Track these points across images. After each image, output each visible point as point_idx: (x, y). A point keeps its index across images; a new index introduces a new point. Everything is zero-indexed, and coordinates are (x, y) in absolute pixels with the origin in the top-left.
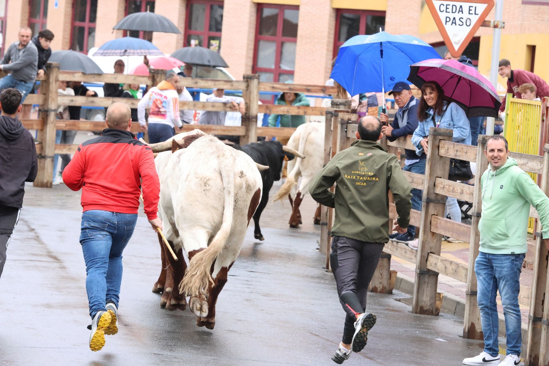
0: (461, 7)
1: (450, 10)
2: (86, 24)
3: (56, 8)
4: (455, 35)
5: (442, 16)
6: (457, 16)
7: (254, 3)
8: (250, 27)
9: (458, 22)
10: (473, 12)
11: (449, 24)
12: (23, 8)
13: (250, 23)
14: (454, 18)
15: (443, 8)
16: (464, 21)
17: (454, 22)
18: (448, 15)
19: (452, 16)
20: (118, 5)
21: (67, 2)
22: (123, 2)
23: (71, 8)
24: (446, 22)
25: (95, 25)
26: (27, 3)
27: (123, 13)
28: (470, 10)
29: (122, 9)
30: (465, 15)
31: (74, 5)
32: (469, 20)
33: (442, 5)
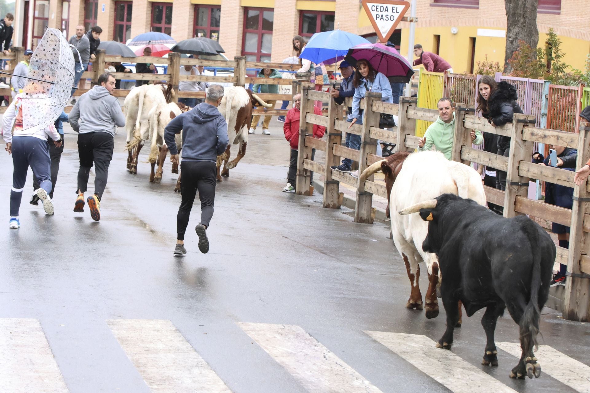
0: (387, 7)
1: (379, 10)
2: (125, 23)
3: (103, 12)
4: (383, 27)
5: (374, 14)
6: (384, 14)
7: (242, 7)
8: (239, 24)
9: (385, 18)
10: (395, 11)
11: (379, 19)
12: (80, 12)
13: (239, 21)
14: (382, 15)
15: (374, 8)
16: (389, 17)
17: (382, 18)
18: (377, 13)
19: (380, 14)
20: (147, 9)
21: (111, 8)
22: (150, 7)
23: (114, 12)
24: (377, 18)
25: (131, 23)
26: (83, 9)
27: (150, 15)
28: (393, 10)
29: (150, 12)
30: (390, 13)
31: (116, 10)
32: (392, 17)
33: (374, 6)
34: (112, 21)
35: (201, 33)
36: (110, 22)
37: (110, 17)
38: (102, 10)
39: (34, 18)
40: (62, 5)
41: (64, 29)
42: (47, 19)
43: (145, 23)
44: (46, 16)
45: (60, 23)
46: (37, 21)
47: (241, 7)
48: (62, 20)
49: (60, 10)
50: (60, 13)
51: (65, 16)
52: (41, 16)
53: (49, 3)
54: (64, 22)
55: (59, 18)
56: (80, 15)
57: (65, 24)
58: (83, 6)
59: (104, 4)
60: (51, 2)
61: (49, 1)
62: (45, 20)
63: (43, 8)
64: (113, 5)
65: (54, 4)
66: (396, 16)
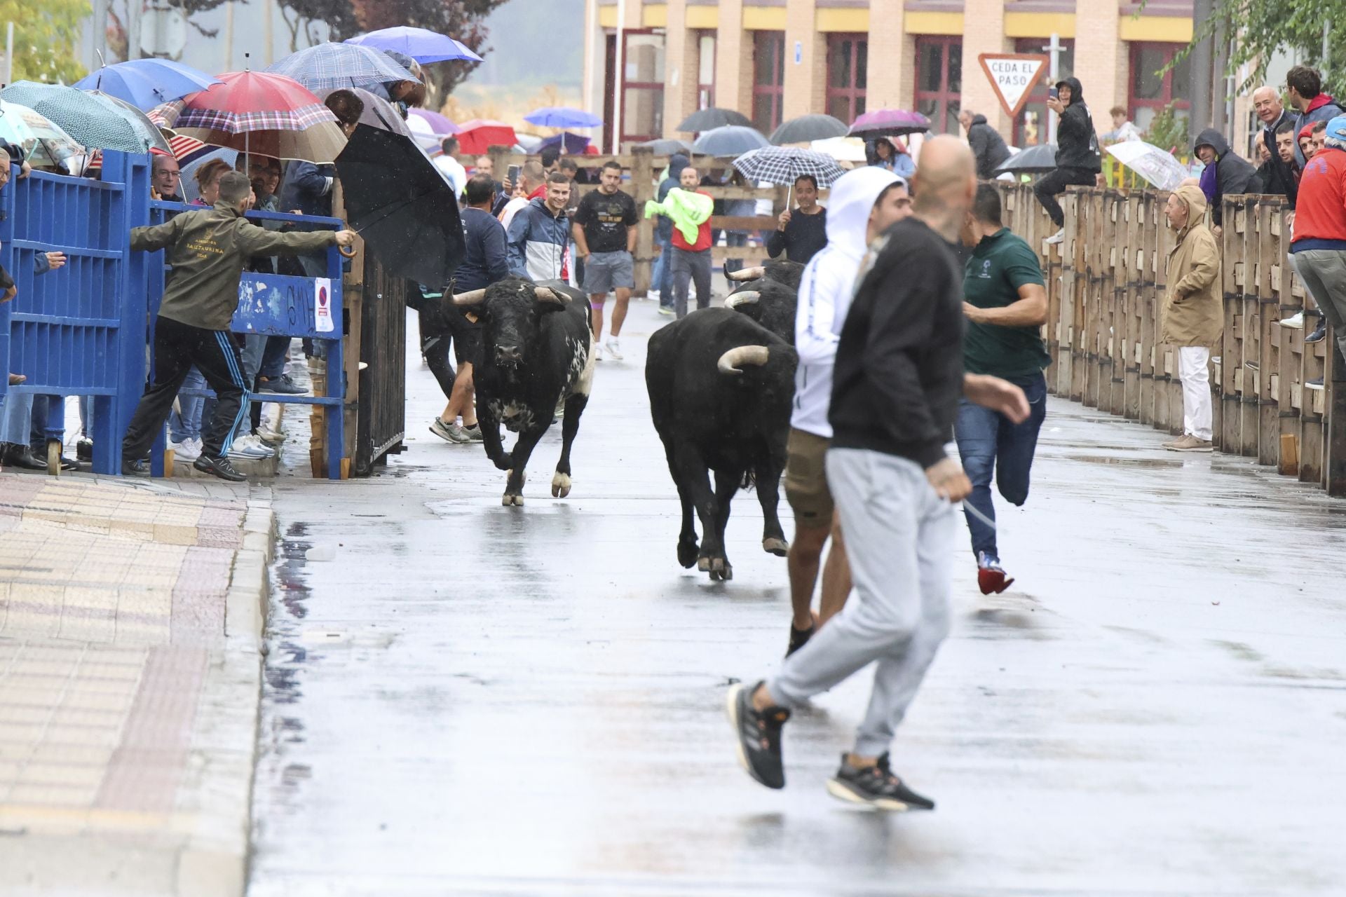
0: (1014, 65)
1: (1003, 69)
2: (852, 92)
3: (798, 64)
4: (1011, 93)
5: (996, 76)
6: (1011, 74)
7: (1124, 41)
8: (1118, 86)
9: (1011, 79)
10: (1027, 69)
11: (1004, 83)
12: (742, 65)
13: (1118, 77)
14: (1008, 78)
15: (996, 67)
16: (1019, 79)
17: (1008, 80)
18: (1002, 74)
19: (1005, 75)
20: (903, 53)
21: (816, 52)
22: (912, 47)
23: (825, 64)
24: (1000, 81)
25: (865, 92)
26: (750, 57)
27: (912, 69)
28: (1024, 68)
29: (911, 61)
30: (1020, 73)
31: (830, 58)
32: (1023, 78)
33: (996, 64)
34: (822, 86)
35: (1032, 111)
36: (814, 90)
37: (815, 78)
38: (795, 58)
39: (625, 85)
40: (699, 46)
42: (661, 87)
43: (898, 92)
44: (658, 80)
45: (693, 97)
46: (633, 93)
48: (700, 88)
49: (692, 61)
50: (692, 68)
51: (706, 79)
52: (647, 80)
53: (664, 43)
54: (704, 94)
55: (692, 84)
56: (741, 73)
57: (707, 101)
58: (750, 48)
59: (798, 42)
60: (668, 38)
61: (664, 35)
62: (656, 90)
63: (650, 57)
64: (822, 44)
65: (678, 42)
66: (1029, 77)
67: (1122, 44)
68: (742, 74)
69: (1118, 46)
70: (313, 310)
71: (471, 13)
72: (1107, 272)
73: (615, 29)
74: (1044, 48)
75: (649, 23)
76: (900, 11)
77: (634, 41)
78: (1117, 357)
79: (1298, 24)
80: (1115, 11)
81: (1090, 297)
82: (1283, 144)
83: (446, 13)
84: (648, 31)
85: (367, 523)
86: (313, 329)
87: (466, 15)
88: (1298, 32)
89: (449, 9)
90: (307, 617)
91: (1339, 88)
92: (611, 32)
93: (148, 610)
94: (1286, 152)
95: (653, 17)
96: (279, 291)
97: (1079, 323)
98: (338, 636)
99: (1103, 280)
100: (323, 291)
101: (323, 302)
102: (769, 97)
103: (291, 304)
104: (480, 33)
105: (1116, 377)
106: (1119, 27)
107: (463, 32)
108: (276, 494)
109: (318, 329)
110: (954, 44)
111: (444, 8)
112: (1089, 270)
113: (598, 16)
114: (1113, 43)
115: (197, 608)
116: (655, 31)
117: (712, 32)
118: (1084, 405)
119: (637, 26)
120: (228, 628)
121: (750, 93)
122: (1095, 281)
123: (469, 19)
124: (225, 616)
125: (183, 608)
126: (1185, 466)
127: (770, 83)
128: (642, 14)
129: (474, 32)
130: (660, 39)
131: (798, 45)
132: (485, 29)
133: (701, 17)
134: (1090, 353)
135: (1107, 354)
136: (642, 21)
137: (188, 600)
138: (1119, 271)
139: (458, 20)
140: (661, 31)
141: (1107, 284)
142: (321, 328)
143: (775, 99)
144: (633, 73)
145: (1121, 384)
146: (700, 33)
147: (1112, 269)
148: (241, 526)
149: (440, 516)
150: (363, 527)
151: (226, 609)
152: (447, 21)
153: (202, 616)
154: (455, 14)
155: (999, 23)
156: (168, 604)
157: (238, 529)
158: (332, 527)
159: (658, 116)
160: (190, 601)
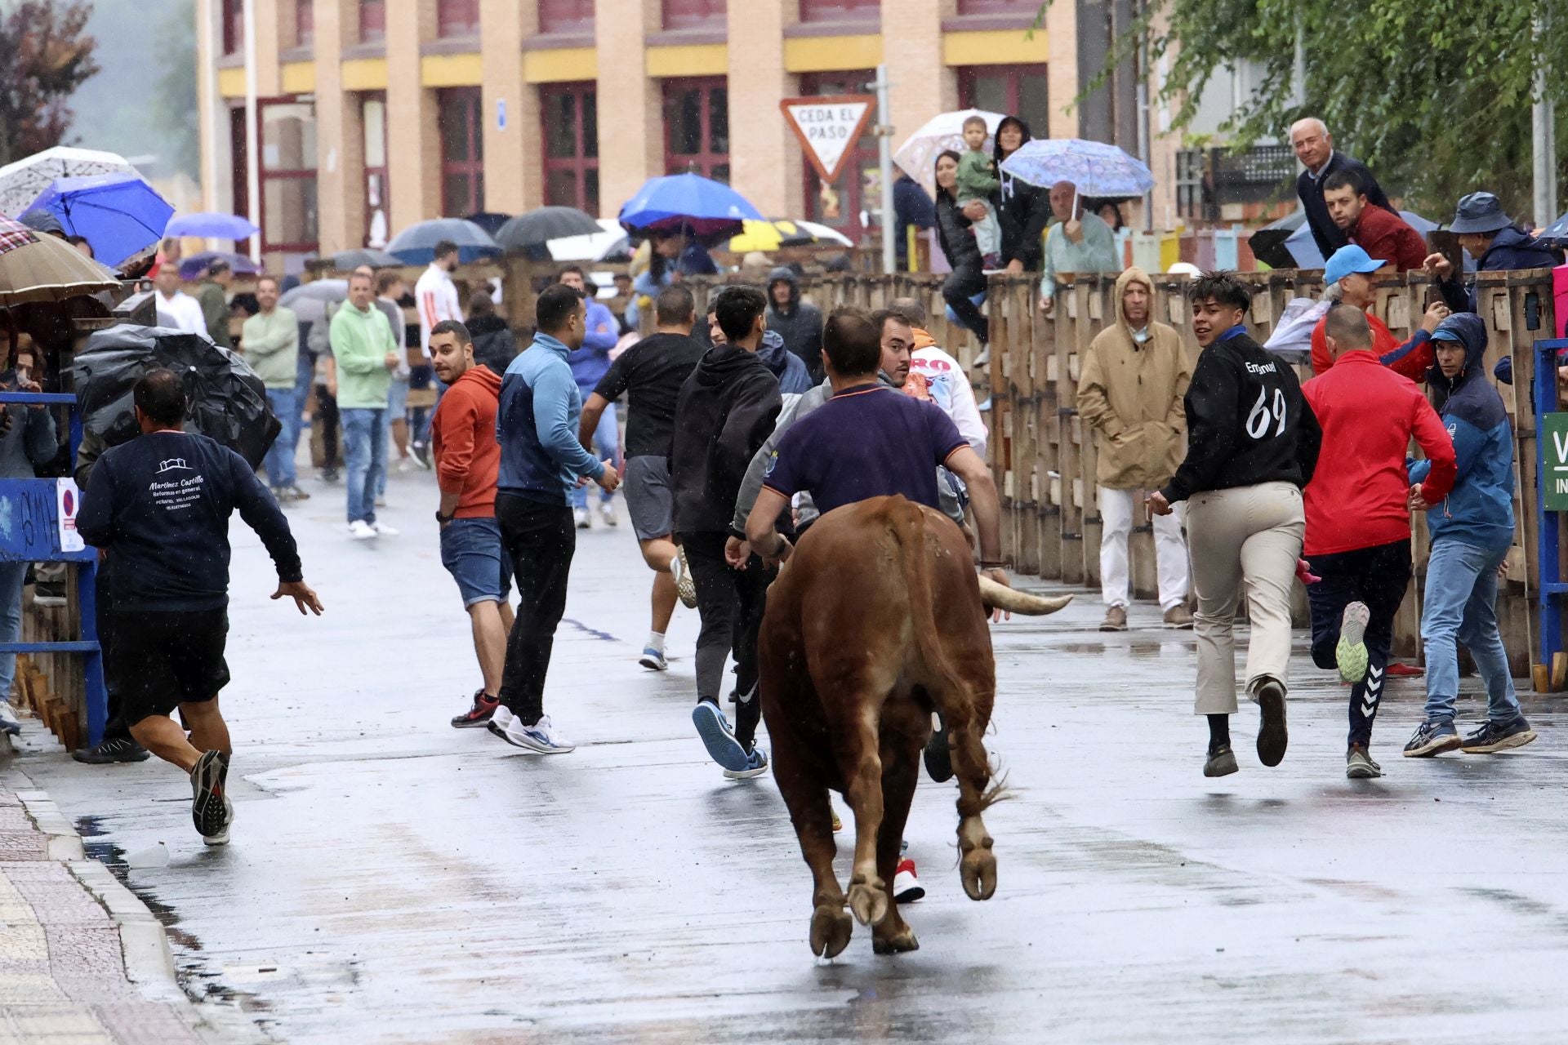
0: (830, 112)
1: (814, 118)
2: (578, 162)
3: (501, 129)
4: (826, 153)
5: (805, 128)
6: (826, 125)
7: (950, 67)
9: (827, 132)
10: (847, 116)
11: (816, 137)
14: (822, 130)
15: (805, 116)
16: (836, 130)
17: (822, 133)
18: (812, 125)
19: (818, 125)
20: (646, 105)
21: (526, 112)
22: (657, 96)
23: (539, 127)
24: (811, 135)
25: (597, 162)
26: (434, 125)
27: (659, 126)
28: (843, 114)
29: (657, 115)
30: (837, 122)
31: (545, 117)
32: (843, 129)
33: (803, 111)
34: (537, 157)
36: (527, 165)
37: (526, 145)
38: (498, 122)
39: (263, 175)
40: (362, 115)
41: (376, 208)
42: (312, 174)
44: (308, 164)
45: (359, 185)
46: (274, 188)
47: (947, 70)
48: (367, 172)
49: (355, 135)
50: (355, 146)
51: (375, 158)
52: (291, 165)
53: (314, 113)
54: (373, 181)
55: (356, 167)
57: (378, 190)
58: (433, 115)
59: (500, 100)
60: (319, 107)
61: (313, 103)
62: (304, 179)
63: (295, 132)
64: (533, 102)
65: (332, 113)
66: (851, 127)
67: (947, 71)
68: (425, 149)
69: (942, 73)
70: (56, 522)
71: (48, 92)
72: (1043, 389)
73: (244, 99)
74: (869, 86)
75: (291, 87)
76: (640, 47)
77: (272, 114)
78: (1068, 505)
79: (1270, 30)
80: (935, 27)
81: (1018, 424)
82: (1337, 204)
83: (13, 94)
84: (290, 99)
85: (177, 810)
86: (57, 549)
87: (41, 94)
88: (1272, 41)
89: (17, 88)
90: (206, 948)
91: (1330, 112)
92: (237, 104)
93: (16, 955)
94: (1343, 214)
95: (296, 79)
96: (9, 501)
97: (1001, 460)
98: (274, 970)
99: (1039, 400)
100: (68, 495)
101: (68, 510)
102: (465, 177)
103: (26, 517)
104: (62, 117)
105: (1068, 532)
106: (942, 49)
107: (39, 118)
108: (35, 779)
109: (64, 549)
110: (716, 88)
111: (11, 88)
112: (1014, 389)
113: (218, 84)
114: (936, 71)
115: (83, 947)
116: (300, 98)
117: (379, 95)
118: (1017, 572)
119: (272, 92)
120: (130, 971)
121: (436, 173)
122: (1022, 403)
123: (45, 101)
124: (123, 956)
125: (64, 949)
126: (1163, 648)
127: (464, 157)
128: (280, 78)
129: (54, 117)
130: (307, 109)
131: (501, 105)
132: (68, 112)
133: (363, 76)
134: (1022, 502)
135: (1049, 500)
136: (281, 84)
137: (68, 937)
138: (1062, 388)
139: (31, 103)
140: (308, 98)
141: (1044, 404)
142: (68, 546)
143: (472, 181)
144: (272, 160)
145: (1075, 542)
146: (362, 98)
147: (1051, 384)
148: (36, 828)
149: (274, 794)
150: (175, 816)
151: (121, 945)
152: (16, 104)
153: (91, 958)
154: (26, 94)
155: (777, 54)
156: (43, 945)
157: (36, 833)
158: (134, 819)
159: (311, 215)
160: (71, 938)
